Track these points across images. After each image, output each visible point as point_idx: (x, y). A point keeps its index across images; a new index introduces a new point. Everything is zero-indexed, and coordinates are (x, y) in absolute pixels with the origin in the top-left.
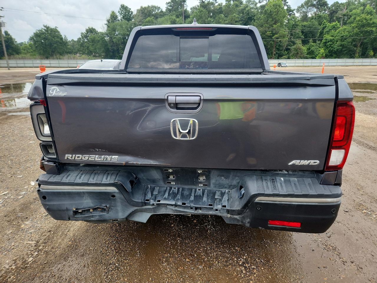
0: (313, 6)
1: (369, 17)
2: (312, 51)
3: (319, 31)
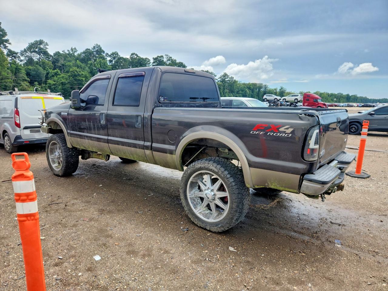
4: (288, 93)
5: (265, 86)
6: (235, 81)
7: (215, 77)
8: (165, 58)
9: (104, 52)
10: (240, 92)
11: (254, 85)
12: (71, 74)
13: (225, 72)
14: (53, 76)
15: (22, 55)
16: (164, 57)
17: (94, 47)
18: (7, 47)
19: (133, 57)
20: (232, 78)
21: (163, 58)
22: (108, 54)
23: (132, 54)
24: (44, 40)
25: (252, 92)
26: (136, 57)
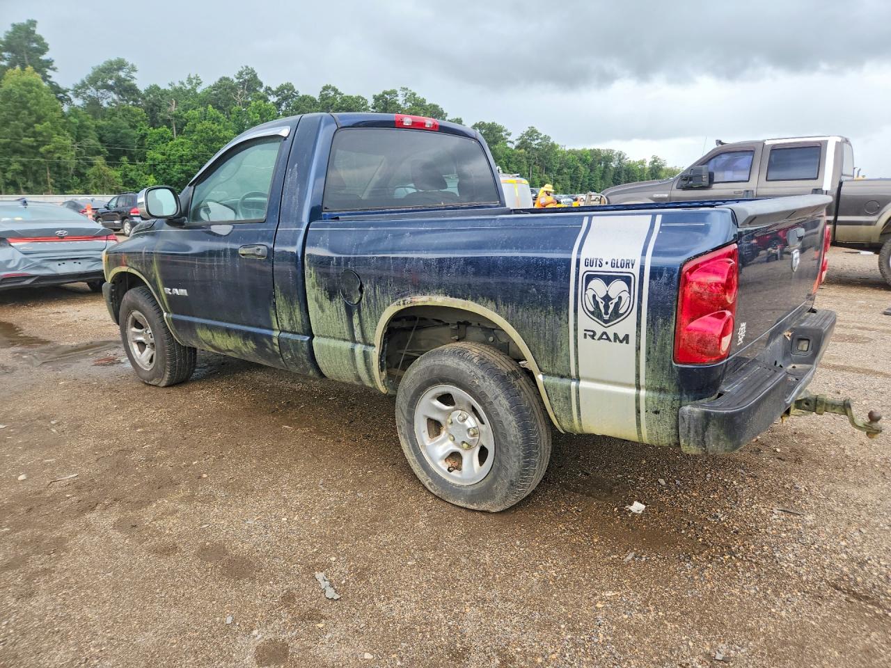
0: (110, 88)
1: (215, 127)
2: (131, 179)
3: (136, 140)
4: (668, 170)
5: (620, 155)
6: (553, 145)
7: (507, 137)
8: (400, 96)
9: (261, 85)
10: (565, 170)
11: (595, 153)
12: (201, 136)
13: (530, 126)
14: (156, 141)
15: (77, 95)
16: (400, 93)
17: (241, 74)
18: (50, 77)
19: (326, 95)
20: (547, 138)
21: (397, 96)
22: (270, 89)
23: (326, 88)
24: (126, 60)
25: (591, 171)
26: (333, 93)
